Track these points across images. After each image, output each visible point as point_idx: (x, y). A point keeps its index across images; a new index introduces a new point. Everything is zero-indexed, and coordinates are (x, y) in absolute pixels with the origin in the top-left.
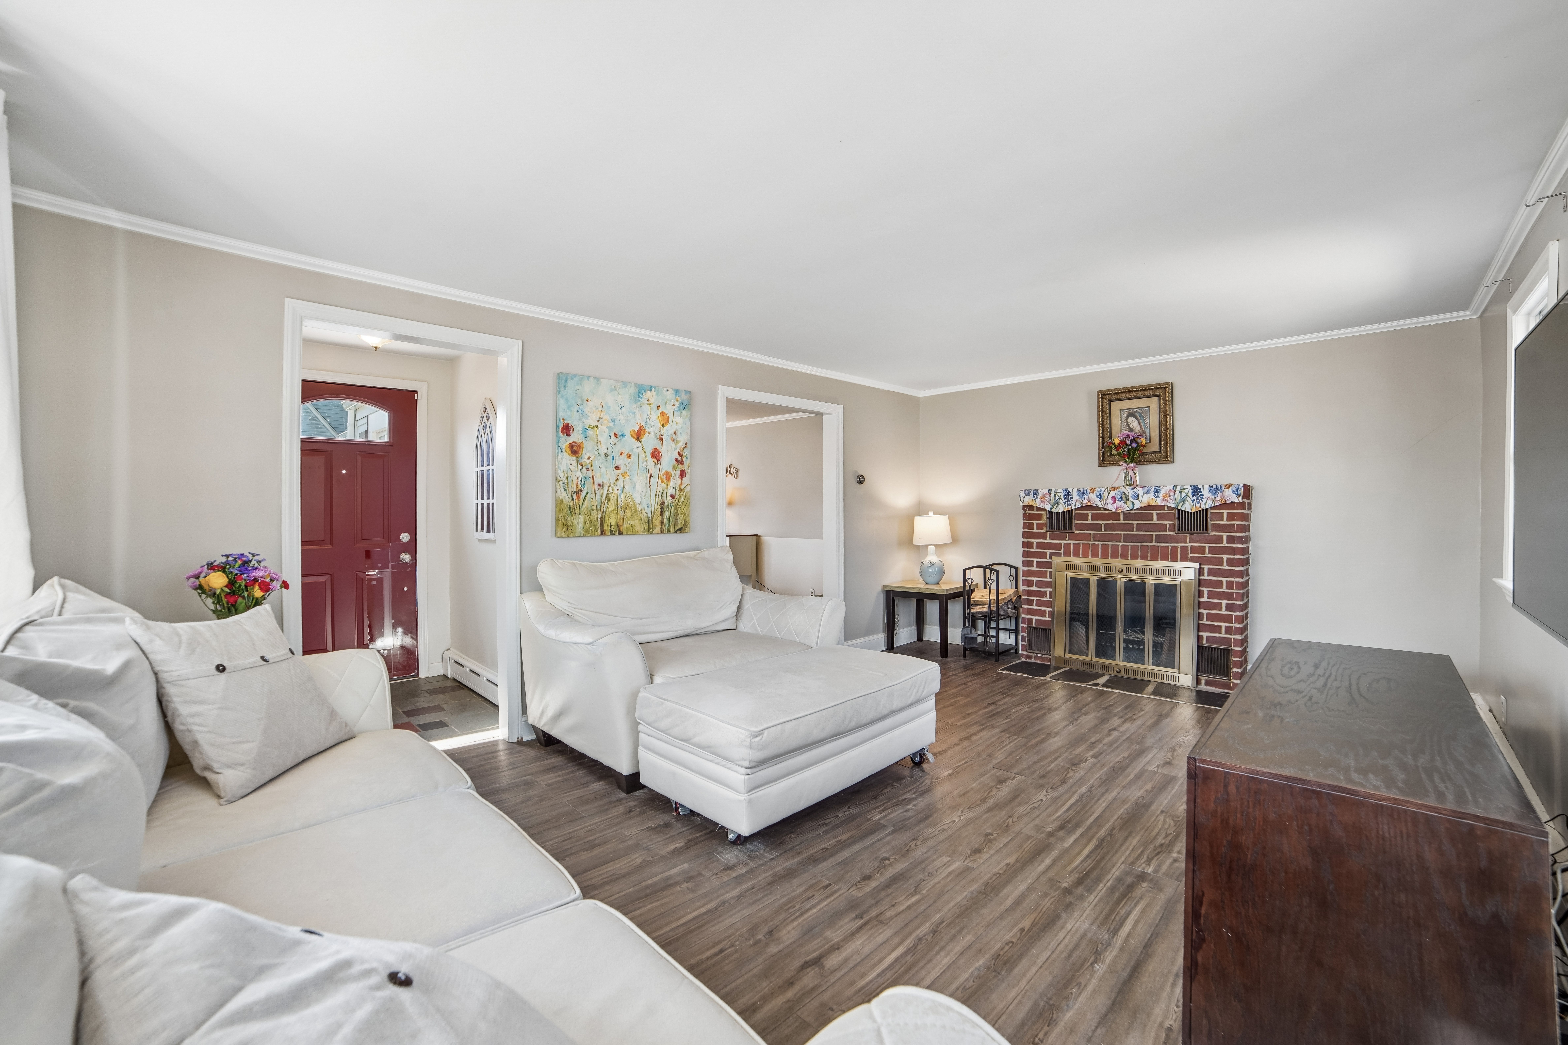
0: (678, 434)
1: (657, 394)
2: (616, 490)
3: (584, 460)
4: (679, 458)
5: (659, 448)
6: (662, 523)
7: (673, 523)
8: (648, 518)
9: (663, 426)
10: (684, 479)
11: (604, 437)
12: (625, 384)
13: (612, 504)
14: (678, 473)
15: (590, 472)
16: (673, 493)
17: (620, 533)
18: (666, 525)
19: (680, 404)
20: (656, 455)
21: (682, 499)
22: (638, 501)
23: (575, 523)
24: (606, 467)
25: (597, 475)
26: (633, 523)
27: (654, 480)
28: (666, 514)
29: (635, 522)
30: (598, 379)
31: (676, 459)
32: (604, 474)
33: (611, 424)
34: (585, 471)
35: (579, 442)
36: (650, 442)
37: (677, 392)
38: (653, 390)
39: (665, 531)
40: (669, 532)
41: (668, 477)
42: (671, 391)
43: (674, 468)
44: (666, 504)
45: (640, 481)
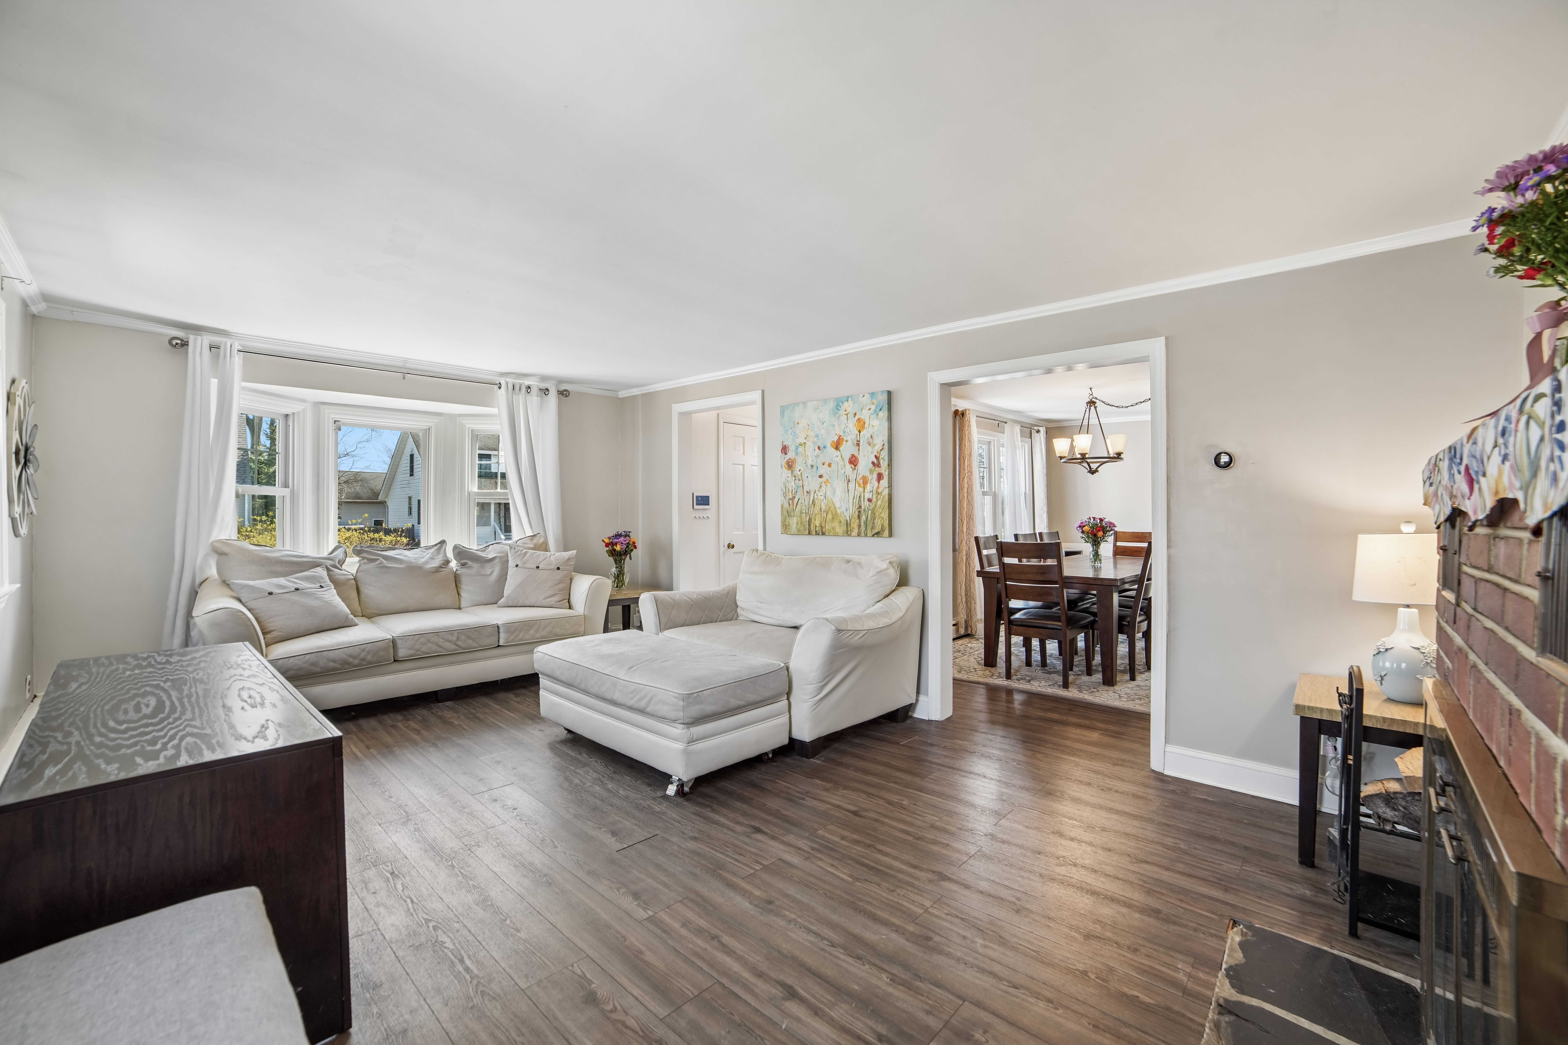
0: (875, 437)
1: (854, 403)
2: (820, 496)
3: (797, 473)
4: (875, 461)
5: (856, 454)
6: (860, 526)
7: (870, 527)
8: (847, 521)
9: (860, 432)
10: (881, 482)
11: (810, 450)
12: (825, 401)
13: (817, 508)
14: (875, 476)
15: (801, 481)
16: (870, 497)
17: (823, 534)
18: (863, 528)
19: (876, 407)
20: (853, 461)
21: (879, 502)
22: (837, 505)
23: (791, 523)
24: (812, 477)
25: (806, 484)
26: (833, 525)
27: (852, 485)
28: (863, 518)
29: (836, 524)
30: (804, 403)
31: (873, 463)
32: (812, 483)
33: (815, 439)
34: (797, 481)
35: (793, 458)
36: (847, 449)
37: (873, 395)
38: (850, 399)
39: (863, 534)
40: (866, 535)
41: (865, 481)
42: (867, 396)
43: (871, 472)
44: (863, 507)
45: (839, 486)
